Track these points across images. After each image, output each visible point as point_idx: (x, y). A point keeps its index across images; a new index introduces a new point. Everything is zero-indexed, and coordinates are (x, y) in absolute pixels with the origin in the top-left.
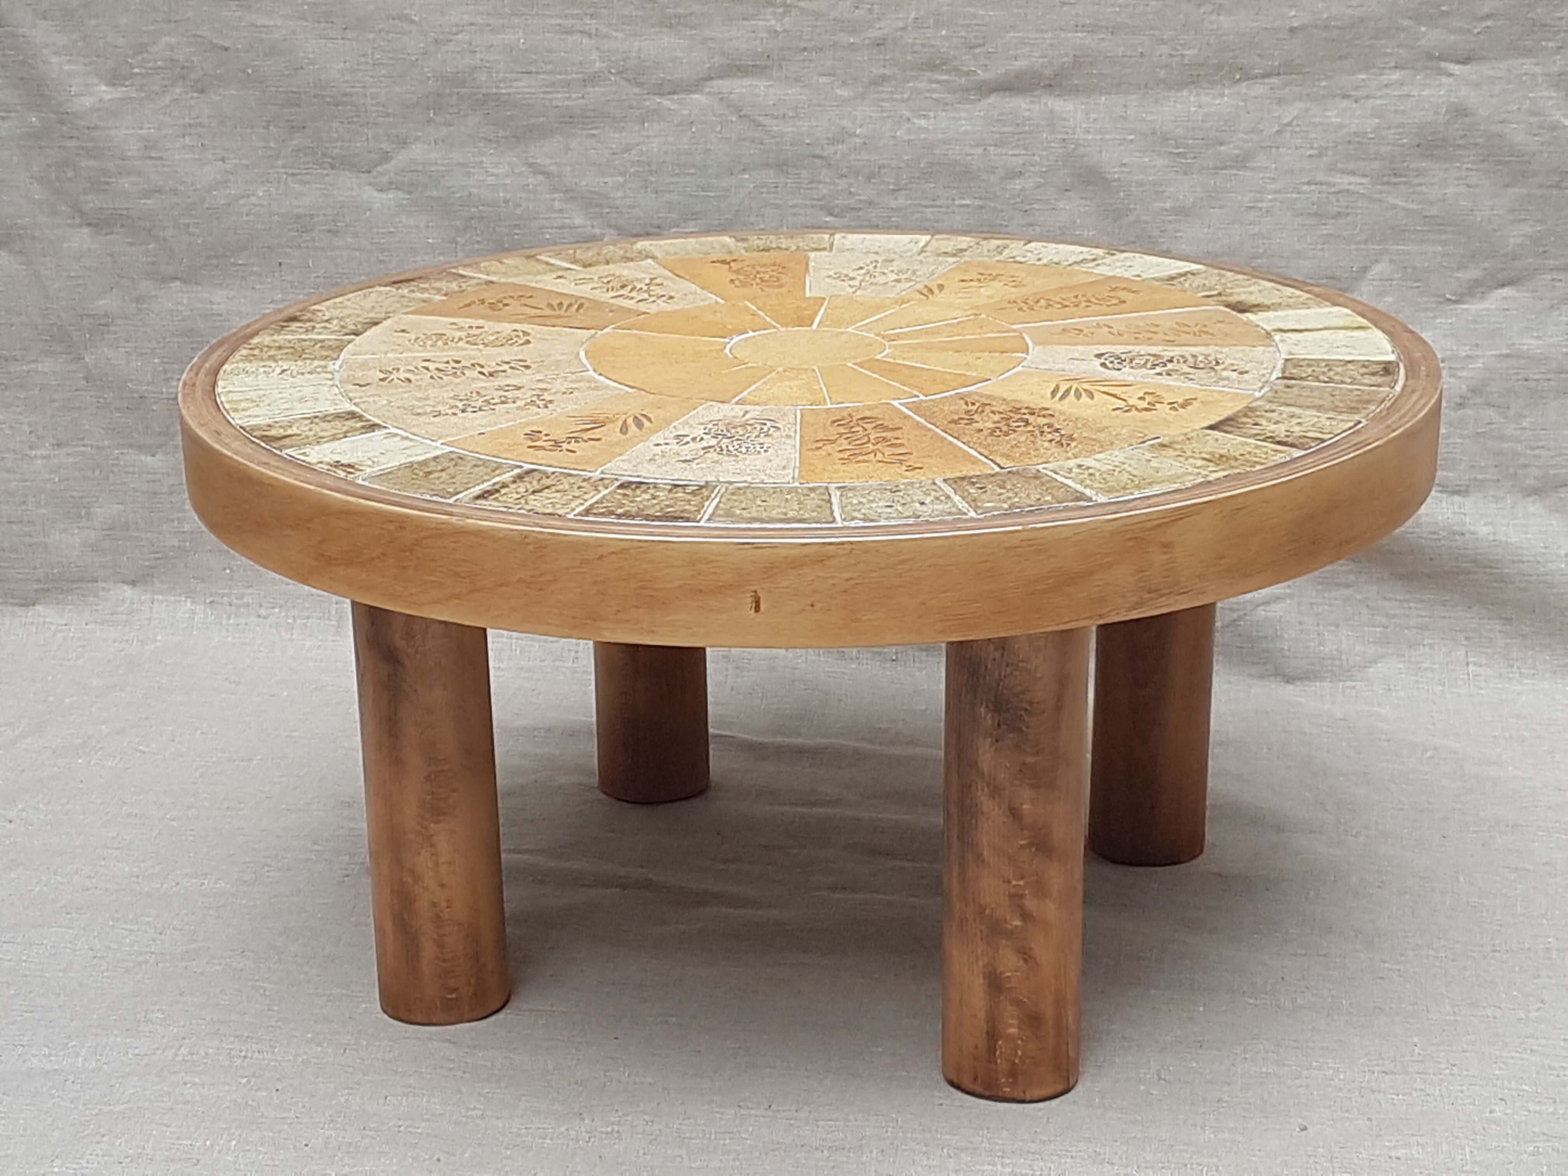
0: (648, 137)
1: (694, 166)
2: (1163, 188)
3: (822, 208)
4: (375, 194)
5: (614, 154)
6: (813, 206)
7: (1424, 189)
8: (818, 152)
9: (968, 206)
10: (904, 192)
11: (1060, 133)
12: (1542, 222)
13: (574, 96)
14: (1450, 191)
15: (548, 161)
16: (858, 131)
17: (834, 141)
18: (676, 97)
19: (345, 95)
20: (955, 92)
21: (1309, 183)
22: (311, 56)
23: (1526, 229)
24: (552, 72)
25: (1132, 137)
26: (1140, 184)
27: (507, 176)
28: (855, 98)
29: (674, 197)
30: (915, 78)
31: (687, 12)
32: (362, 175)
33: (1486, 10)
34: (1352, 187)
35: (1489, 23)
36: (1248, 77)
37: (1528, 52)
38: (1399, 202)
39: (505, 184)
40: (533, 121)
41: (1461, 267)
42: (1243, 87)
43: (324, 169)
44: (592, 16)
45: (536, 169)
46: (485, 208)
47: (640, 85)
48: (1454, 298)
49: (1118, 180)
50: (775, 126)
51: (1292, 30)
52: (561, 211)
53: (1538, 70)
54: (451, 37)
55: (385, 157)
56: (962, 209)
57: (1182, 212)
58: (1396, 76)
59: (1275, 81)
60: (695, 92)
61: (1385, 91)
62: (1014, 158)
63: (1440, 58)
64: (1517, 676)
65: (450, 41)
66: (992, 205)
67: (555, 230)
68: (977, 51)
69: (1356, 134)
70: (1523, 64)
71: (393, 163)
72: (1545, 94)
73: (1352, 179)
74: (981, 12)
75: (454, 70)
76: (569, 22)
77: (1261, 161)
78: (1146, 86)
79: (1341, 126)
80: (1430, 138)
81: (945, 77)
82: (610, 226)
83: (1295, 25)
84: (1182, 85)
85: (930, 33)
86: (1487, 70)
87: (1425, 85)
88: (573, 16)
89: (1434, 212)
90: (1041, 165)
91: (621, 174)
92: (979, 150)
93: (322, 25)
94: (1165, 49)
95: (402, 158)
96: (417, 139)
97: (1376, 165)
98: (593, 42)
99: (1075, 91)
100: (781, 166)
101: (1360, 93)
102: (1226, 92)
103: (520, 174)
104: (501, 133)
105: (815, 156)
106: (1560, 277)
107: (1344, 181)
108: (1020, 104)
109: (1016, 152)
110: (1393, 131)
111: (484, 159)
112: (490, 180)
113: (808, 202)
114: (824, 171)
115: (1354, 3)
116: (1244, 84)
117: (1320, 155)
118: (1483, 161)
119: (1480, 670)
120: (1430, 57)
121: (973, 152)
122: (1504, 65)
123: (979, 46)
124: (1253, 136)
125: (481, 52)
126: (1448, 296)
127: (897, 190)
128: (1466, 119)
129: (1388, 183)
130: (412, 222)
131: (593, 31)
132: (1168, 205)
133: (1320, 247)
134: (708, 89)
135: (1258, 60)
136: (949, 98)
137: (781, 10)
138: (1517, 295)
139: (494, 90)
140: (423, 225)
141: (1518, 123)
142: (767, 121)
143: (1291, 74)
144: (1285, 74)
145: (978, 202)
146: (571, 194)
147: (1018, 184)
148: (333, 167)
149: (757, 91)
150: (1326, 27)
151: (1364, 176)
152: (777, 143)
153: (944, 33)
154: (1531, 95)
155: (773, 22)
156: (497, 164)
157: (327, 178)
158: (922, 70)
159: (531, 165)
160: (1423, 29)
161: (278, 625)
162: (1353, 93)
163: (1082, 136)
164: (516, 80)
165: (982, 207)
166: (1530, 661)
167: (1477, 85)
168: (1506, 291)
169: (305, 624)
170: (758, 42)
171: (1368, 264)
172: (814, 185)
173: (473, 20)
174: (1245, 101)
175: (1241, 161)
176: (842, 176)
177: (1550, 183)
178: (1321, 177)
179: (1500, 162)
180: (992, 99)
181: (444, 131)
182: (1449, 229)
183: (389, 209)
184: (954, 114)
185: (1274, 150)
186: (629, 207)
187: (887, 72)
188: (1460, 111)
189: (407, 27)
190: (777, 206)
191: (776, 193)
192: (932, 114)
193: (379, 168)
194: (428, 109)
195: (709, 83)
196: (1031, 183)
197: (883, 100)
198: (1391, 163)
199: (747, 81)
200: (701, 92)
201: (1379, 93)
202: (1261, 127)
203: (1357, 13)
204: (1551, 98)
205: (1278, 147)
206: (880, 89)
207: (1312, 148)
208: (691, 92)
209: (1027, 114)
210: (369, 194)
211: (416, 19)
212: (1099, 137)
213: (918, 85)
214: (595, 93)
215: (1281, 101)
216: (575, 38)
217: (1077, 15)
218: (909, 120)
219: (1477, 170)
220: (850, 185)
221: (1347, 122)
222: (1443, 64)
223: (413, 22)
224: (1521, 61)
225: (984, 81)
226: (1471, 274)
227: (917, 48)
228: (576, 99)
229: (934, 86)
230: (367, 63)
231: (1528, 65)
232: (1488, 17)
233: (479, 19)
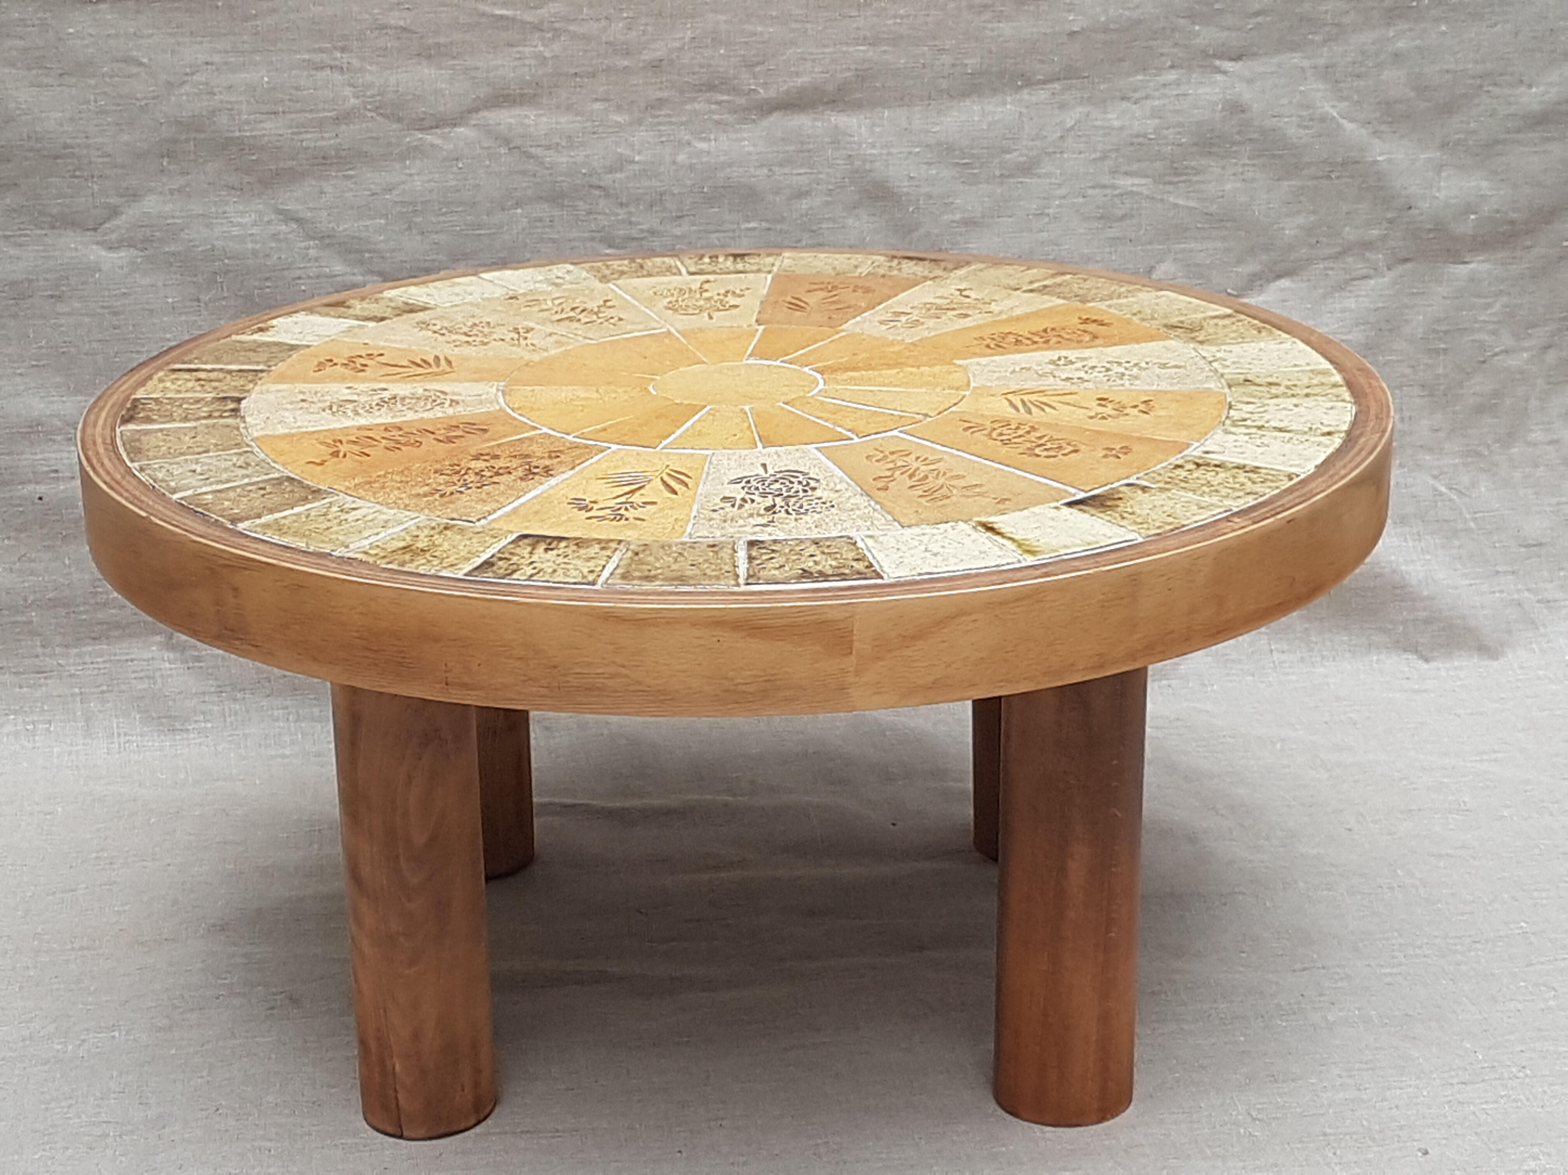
0: (411, 175)
1: (461, 203)
2: (951, 200)
3: (602, 240)
4: (104, 253)
5: (373, 194)
6: (593, 239)
7: (1202, 186)
8: (594, 181)
9: (754, 229)
10: (686, 219)
11: (845, 148)
12: (1314, 212)
13: (326, 135)
14: (1228, 187)
15: (300, 207)
16: (637, 158)
17: (611, 170)
18: (439, 131)
19: (66, 146)
20: (735, 112)
21: (1093, 187)
22: (23, 106)
23: (1300, 220)
24: (302, 111)
25: (917, 150)
26: (929, 196)
27: (255, 224)
28: (631, 124)
29: (442, 238)
30: (693, 100)
31: (448, 40)
32: (89, 233)
33: (1257, 7)
34: (1134, 189)
35: (1260, 19)
36: (1029, 82)
37: (1294, 47)
38: (1181, 202)
39: (252, 235)
40: (281, 165)
41: (1240, 261)
42: (1025, 94)
43: (42, 229)
44: (343, 50)
45: (288, 217)
46: (231, 262)
47: (399, 120)
48: (1235, 293)
49: (908, 194)
50: (550, 157)
51: (1072, 34)
52: (316, 260)
53: (1306, 63)
54: (186, 78)
55: (114, 212)
56: (749, 233)
57: (970, 223)
58: (1171, 76)
59: (1057, 86)
60: (460, 125)
61: (1163, 91)
62: (799, 177)
63: (1215, 56)
64: (1318, 659)
65: (184, 82)
66: (779, 227)
67: (310, 281)
68: (758, 69)
69: (1137, 136)
70: (1292, 58)
71: (124, 217)
72: (1314, 86)
73: (1137, 181)
74: (759, 29)
75: (190, 114)
76: (318, 57)
77: (1047, 167)
78: (930, 98)
79: (1122, 128)
80: (1208, 135)
81: (725, 98)
82: (372, 272)
83: (1075, 29)
84: (964, 95)
85: (707, 53)
86: (1257, 66)
87: (1201, 83)
88: (322, 50)
89: (1214, 208)
90: (828, 183)
91: (385, 216)
92: (765, 171)
93: (34, 72)
94: (946, 59)
95: (132, 213)
96: (150, 190)
97: (1158, 165)
98: (346, 77)
99: (857, 106)
100: (556, 197)
101: (1138, 95)
102: (1009, 99)
103: (269, 222)
104: (247, 179)
105: (591, 186)
106: (1332, 265)
107: (1126, 183)
108: (803, 122)
109: (802, 171)
110: (1171, 130)
111: (228, 209)
112: (235, 231)
113: (586, 235)
114: (602, 202)
115: (1131, 5)
116: (1026, 91)
117: (1103, 158)
118: (1259, 156)
119: (1283, 657)
120: (1205, 55)
121: (757, 173)
122: (1275, 60)
123: (758, 64)
124: (1038, 143)
125: (221, 93)
126: (1229, 291)
127: (679, 217)
128: (1242, 116)
129: (1170, 183)
130: (147, 281)
131: (345, 66)
132: (958, 217)
133: (1108, 250)
134: (473, 122)
135: (1039, 66)
136: (730, 118)
137: (549, 35)
138: (1293, 285)
139: (237, 134)
140: (160, 284)
141: (1290, 116)
142: (538, 151)
143: (1071, 78)
144: (1065, 78)
145: (764, 225)
146: (327, 240)
147: (804, 204)
148: (53, 227)
149: (526, 121)
150: (1106, 31)
151: (1147, 177)
152: (551, 174)
153: (722, 51)
154: (1302, 88)
155: (542, 49)
156: (242, 213)
157: (46, 239)
158: (701, 91)
159: (279, 212)
160: (1197, 28)
161: (17, 734)
162: (1131, 94)
163: (869, 151)
164: (261, 122)
165: (769, 229)
166: (1329, 644)
167: (1250, 81)
168: (1285, 283)
169: (48, 729)
170: (527, 69)
171: (1153, 263)
172: (592, 217)
173: (209, 59)
174: (1028, 107)
175: (1027, 169)
176: (621, 205)
177: (1321, 174)
178: (1106, 180)
179: (1274, 156)
180: (775, 117)
181: (182, 181)
182: (1229, 225)
183: (121, 268)
184: (734, 136)
185: (1058, 156)
186: (394, 251)
187: (665, 94)
188: (1236, 108)
189: (134, 70)
190: (554, 241)
191: (551, 226)
192: (712, 137)
193: (107, 225)
194: (162, 157)
195: (474, 115)
196: (818, 201)
197: (659, 124)
198: (1172, 162)
199: (517, 111)
200: (466, 125)
201: (1157, 94)
202: (1044, 133)
203: (1135, 15)
204: (1319, 90)
205: (1061, 152)
206: (658, 113)
207: (1095, 151)
208: (455, 125)
209: (810, 131)
210: (96, 254)
211: (145, 60)
212: (884, 152)
213: (697, 106)
214: (349, 132)
215: (1063, 106)
216: (324, 73)
217: (858, 29)
218: (689, 144)
219: (1254, 165)
220: (631, 214)
221: (1127, 123)
222: (1218, 63)
223: (141, 64)
224: (1289, 55)
225: (766, 100)
226: (1251, 267)
227: (697, 69)
228: (330, 139)
229: (713, 107)
230: (90, 110)
231: (1296, 59)
232: (1257, 14)
233: (216, 58)
